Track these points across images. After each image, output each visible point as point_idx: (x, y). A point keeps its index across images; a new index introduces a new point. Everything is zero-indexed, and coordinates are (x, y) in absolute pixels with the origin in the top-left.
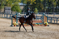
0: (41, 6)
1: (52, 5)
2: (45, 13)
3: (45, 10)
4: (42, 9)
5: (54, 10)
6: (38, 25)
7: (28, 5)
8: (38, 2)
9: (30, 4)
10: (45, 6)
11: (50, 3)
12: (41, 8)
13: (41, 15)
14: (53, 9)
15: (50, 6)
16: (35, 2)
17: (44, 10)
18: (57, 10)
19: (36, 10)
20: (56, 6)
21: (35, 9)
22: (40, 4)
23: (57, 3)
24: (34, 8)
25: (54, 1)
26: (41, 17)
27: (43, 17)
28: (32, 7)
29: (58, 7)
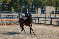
0: (17, 5)
1: (28, 5)
2: (22, 12)
3: (22, 9)
4: (19, 8)
5: (30, 10)
6: (15, 24)
7: (4, 5)
8: (14, 2)
9: (7, 3)
10: (21, 6)
11: (26, 3)
12: (17, 8)
13: (17, 15)
14: (29, 8)
15: (26, 6)
16: (11, 1)
17: (20, 9)
18: (33, 9)
19: (13, 9)
20: (32, 5)
21: (11, 9)
22: (16, 4)
23: (33, 2)
24: (11, 7)
25: (30, 1)
26: (18, 16)
27: (20, 16)
28: (8, 7)
29: (34, 6)
